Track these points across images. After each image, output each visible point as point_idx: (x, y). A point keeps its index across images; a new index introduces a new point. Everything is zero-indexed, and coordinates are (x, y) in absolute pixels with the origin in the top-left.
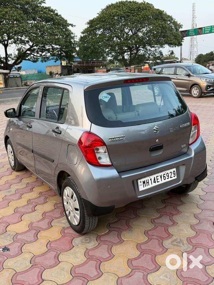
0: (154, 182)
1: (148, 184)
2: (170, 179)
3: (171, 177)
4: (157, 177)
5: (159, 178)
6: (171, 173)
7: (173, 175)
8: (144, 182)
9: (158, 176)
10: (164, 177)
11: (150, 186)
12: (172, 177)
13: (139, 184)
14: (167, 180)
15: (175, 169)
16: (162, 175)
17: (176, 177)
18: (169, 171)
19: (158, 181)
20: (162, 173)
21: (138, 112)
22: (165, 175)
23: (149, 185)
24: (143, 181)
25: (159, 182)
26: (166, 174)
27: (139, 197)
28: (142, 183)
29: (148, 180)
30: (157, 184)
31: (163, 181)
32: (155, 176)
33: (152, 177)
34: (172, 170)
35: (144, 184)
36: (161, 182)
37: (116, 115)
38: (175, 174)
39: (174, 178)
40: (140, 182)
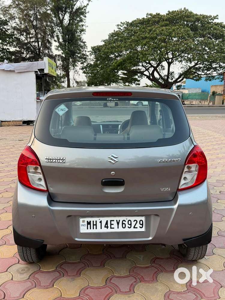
0: (105, 227)
1: (95, 226)
2: (132, 230)
3: (134, 227)
4: (111, 221)
5: (115, 223)
6: (136, 222)
7: (138, 225)
8: (89, 223)
9: (114, 221)
10: (123, 224)
11: (98, 230)
12: (137, 228)
13: (81, 223)
14: (127, 230)
15: (143, 218)
16: (119, 221)
17: (143, 229)
18: (132, 219)
19: (112, 226)
20: (121, 219)
21: (128, 134)
22: (125, 221)
23: (96, 228)
24: (88, 221)
25: (114, 228)
27: (76, 239)
28: (86, 223)
29: (96, 221)
30: (109, 230)
31: (121, 230)
32: (109, 219)
33: (104, 220)
34: (138, 219)
35: (89, 226)
36: (116, 230)
37: (95, 135)
38: (142, 224)
39: (139, 230)
40: (83, 222)
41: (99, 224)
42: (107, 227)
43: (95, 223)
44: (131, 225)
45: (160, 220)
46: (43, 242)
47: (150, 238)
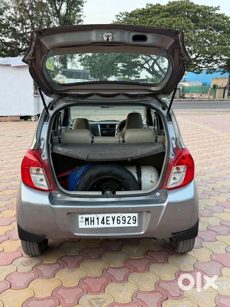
0: (102, 223)
1: (92, 222)
3: (128, 223)
5: (110, 219)
7: (131, 221)
8: (87, 220)
9: (109, 217)
10: (118, 220)
13: (80, 219)
15: (136, 215)
18: (126, 215)
24: (86, 218)
26: (121, 217)
28: (84, 219)
29: (93, 218)
30: (105, 226)
31: (116, 225)
35: (87, 222)
36: (111, 225)
38: (135, 220)
41: (96, 221)
42: (104, 223)
43: (92, 220)
44: (125, 221)
45: (151, 216)
46: (45, 237)
47: (143, 233)
